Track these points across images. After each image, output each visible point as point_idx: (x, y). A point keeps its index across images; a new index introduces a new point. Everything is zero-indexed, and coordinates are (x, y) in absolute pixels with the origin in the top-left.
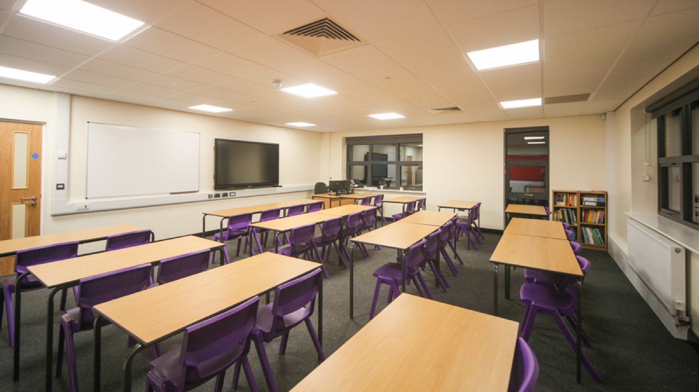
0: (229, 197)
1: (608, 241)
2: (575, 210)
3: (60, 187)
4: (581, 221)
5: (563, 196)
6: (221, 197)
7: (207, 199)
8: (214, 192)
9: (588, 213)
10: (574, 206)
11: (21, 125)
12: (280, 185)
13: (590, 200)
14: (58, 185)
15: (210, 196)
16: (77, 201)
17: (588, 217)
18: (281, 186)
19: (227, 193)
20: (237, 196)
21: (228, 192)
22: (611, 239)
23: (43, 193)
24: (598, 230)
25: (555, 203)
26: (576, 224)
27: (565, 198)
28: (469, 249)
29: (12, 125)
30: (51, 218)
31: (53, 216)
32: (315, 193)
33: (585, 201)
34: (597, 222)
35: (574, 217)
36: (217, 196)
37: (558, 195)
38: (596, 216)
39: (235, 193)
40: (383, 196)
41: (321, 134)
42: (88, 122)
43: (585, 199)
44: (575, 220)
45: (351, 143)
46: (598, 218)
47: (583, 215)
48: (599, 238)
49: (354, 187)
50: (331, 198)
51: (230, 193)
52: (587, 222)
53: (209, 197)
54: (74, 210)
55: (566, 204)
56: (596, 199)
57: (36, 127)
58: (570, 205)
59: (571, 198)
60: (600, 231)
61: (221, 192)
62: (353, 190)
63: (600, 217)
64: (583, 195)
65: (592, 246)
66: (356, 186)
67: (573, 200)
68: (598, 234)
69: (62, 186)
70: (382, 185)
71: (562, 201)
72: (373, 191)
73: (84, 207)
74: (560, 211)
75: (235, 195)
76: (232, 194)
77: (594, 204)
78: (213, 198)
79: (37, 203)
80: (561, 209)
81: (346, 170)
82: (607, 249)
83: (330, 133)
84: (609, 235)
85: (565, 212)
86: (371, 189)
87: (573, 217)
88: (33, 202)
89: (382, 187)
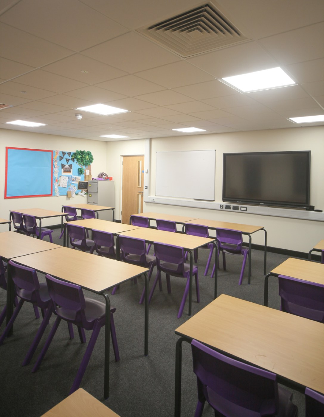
0: (239, 210)
6: (232, 210)
7: (219, 208)
8: (223, 203)
15: (221, 207)
19: (237, 207)
20: (248, 211)
21: (240, 206)
23: (144, 190)
31: (145, 202)
36: (228, 207)
39: (246, 208)
42: (157, 152)
51: (241, 207)
54: (150, 201)
57: (143, 157)
61: (232, 205)
69: (146, 187)
73: (153, 200)
75: (246, 210)
76: (243, 209)
78: (224, 209)
88: (142, 194)
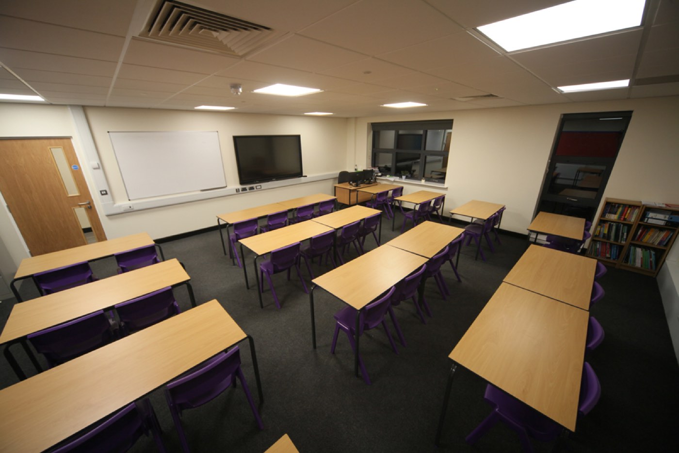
0: (255, 189)
1: (663, 266)
2: (630, 226)
3: (104, 193)
4: (633, 239)
5: (619, 207)
6: (248, 191)
7: (235, 192)
8: (240, 187)
9: (647, 232)
10: (630, 221)
11: (53, 141)
12: (304, 175)
13: (657, 218)
14: (101, 191)
15: (237, 190)
16: (123, 203)
17: (645, 236)
18: (306, 176)
20: (262, 188)
21: (254, 186)
22: (666, 265)
23: (93, 197)
24: (653, 253)
25: (603, 214)
26: (623, 242)
27: (620, 210)
28: (476, 259)
29: (46, 141)
30: (106, 218)
31: (108, 216)
32: (339, 183)
33: (648, 218)
34: (656, 243)
35: (625, 234)
36: (244, 189)
37: (611, 206)
38: (658, 236)
39: (260, 186)
40: (402, 188)
41: (347, 119)
42: (108, 132)
43: (651, 215)
44: (625, 237)
45: (377, 130)
46: (659, 240)
47: (639, 233)
48: (651, 262)
49: (377, 176)
50: (350, 190)
51: (256, 187)
52: (641, 241)
53: (237, 192)
54: (122, 210)
55: (620, 218)
56: (668, 216)
57: (65, 141)
58: (625, 219)
59: (629, 211)
60: (655, 255)
61: (247, 187)
62: (376, 179)
63: (663, 238)
64: (648, 209)
65: (637, 268)
66: (380, 174)
67: (632, 213)
68: (651, 257)
69: (105, 192)
70: (404, 175)
71: (615, 213)
72: (394, 181)
73: (129, 208)
74: (607, 225)
76: (258, 187)
77: (662, 223)
78: (241, 192)
79: (92, 206)
80: (609, 223)
81: (371, 158)
82: (656, 276)
83: (356, 118)
84: (666, 261)
85: (614, 228)
86: (392, 179)
87: (623, 234)
88: (89, 206)
89: (404, 177)
